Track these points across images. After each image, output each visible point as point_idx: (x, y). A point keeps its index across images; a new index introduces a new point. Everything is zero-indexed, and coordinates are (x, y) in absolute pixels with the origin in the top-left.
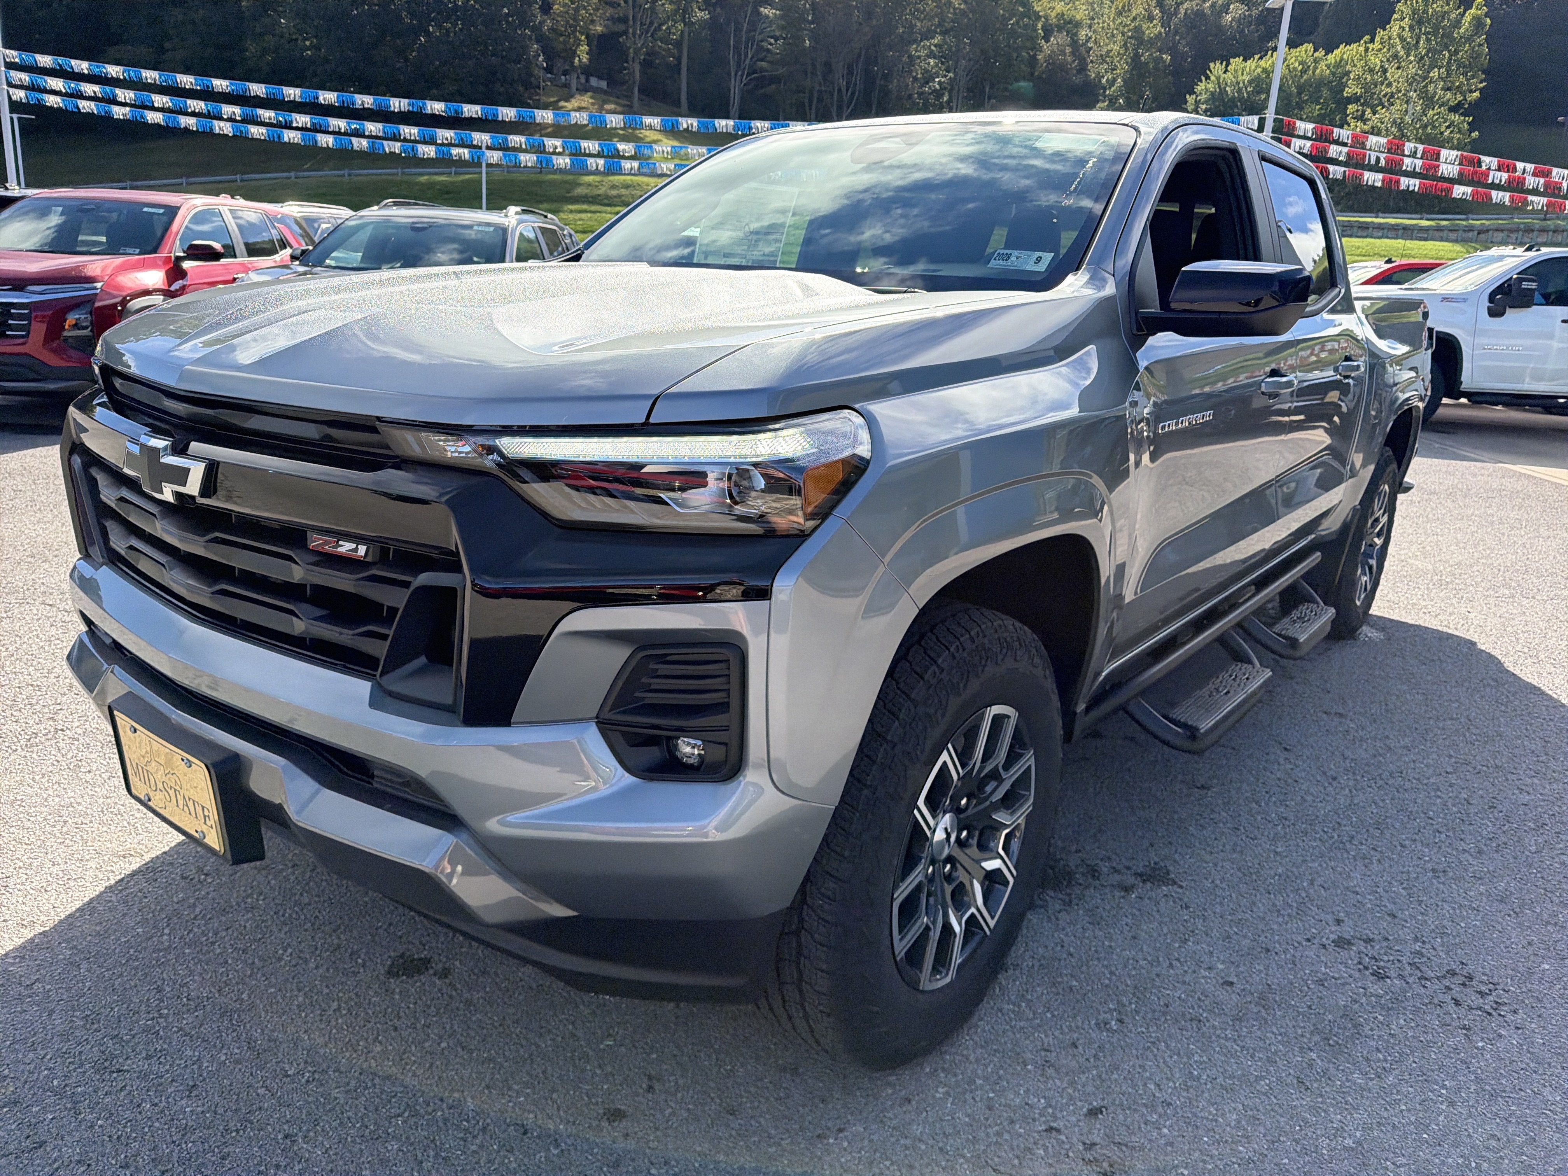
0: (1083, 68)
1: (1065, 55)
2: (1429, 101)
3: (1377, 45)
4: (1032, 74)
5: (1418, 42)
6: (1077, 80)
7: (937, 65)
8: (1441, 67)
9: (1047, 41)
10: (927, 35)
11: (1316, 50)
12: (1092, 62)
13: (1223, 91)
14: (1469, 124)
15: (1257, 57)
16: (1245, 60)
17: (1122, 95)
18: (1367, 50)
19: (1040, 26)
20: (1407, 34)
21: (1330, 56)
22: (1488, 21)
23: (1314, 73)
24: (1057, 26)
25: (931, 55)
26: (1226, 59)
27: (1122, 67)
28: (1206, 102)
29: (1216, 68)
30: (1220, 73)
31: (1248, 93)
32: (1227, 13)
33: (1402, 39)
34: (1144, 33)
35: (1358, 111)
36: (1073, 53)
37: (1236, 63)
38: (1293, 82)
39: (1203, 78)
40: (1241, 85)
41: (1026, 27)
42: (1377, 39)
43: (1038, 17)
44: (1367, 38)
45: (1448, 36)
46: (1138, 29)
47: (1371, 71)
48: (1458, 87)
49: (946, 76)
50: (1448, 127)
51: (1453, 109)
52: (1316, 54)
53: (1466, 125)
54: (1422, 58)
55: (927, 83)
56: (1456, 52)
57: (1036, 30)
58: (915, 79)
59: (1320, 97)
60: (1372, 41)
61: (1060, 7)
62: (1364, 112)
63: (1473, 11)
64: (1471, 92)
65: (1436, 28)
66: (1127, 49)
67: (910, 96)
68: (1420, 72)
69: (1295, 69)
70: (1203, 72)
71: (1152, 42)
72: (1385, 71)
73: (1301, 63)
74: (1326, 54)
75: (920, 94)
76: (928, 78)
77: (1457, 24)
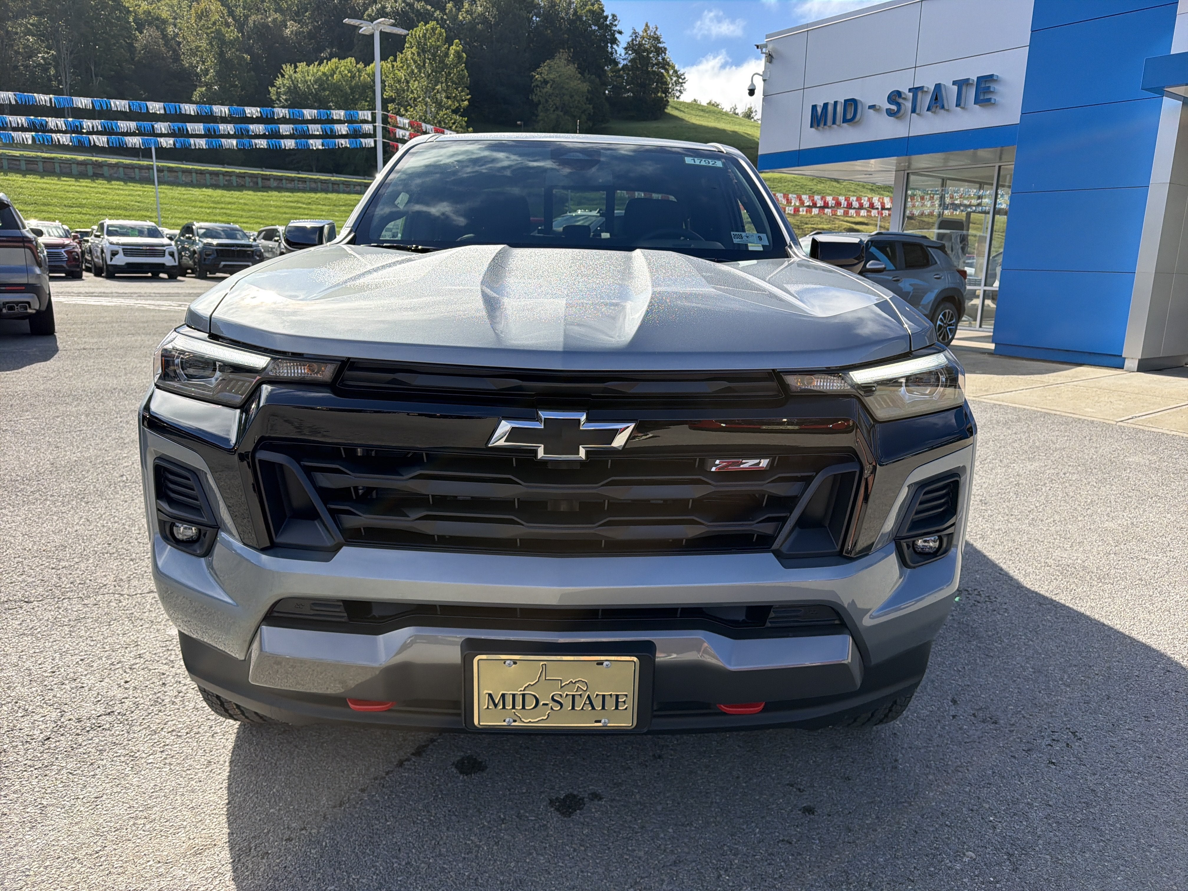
0: (177, 58)
1: (159, 46)
2: (440, 106)
3: (398, 64)
4: (133, 59)
5: (424, 65)
6: (174, 67)
7: (37, 43)
8: (442, 83)
9: (141, 33)
10: (22, 14)
11: (357, 63)
12: (183, 53)
13: (296, 87)
14: (465, 122)
15: (316, 63)
16: (308, 65)
17: (215, 83)
18: (393, 66)
19: (131, 20)
20: (416, 57)
21: (367, 68)
22: (464, 55)
23: (359, 79)
24: (146, 21)
25: (29, 32)
26: (294, 62)
27: (211, 60)
28: (285, 94)
29: (288, 69)
30: (292, 73)
31: (315, 89)
32: (286, 28)
33: (415, 62)
34: (224, 36)
35: (395, 108)
36: (166, 45)
37: (302, 66)
38: (347, 85)
39: (280, 76)
40: (309, 83)
41: (118, 18)
42: (398, 59)
43: (129, 12)
44: (391, 58)
45: (442, 62)
46: (218, 32)
47: (399, 81)
48: (454, 97)
49: (48, 53)
50: (454, 123)
51: (455, 112)
52: (358, 66)
53: (464, 123)
54: (429, 75)
55: (30, 57)
56: (450, 73)
57: (129, 23)
58: (17, 53)
59: (367, 97)
60: (395, 60)
61: (144, 6)
62: (399, 110)
63: (454, 47)
64: (463, 101)
65: (434, 55)
66: (212, 46)
67: (16, 67)
68: (430, 85)
69: (346, 75)
70: (278, 71)
71: (232, 43)
72: (408, 82)
73: (349, 71)
74: (365, 66)
75: (27, 67)
76: (31, 54)
77: (447, 55)
